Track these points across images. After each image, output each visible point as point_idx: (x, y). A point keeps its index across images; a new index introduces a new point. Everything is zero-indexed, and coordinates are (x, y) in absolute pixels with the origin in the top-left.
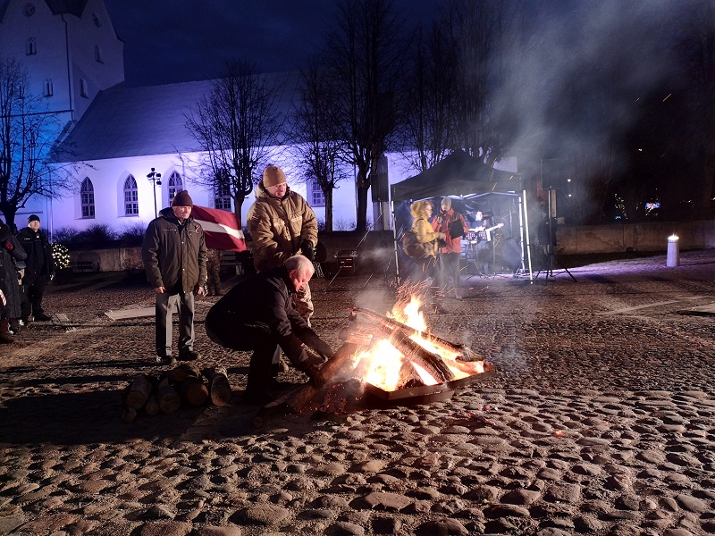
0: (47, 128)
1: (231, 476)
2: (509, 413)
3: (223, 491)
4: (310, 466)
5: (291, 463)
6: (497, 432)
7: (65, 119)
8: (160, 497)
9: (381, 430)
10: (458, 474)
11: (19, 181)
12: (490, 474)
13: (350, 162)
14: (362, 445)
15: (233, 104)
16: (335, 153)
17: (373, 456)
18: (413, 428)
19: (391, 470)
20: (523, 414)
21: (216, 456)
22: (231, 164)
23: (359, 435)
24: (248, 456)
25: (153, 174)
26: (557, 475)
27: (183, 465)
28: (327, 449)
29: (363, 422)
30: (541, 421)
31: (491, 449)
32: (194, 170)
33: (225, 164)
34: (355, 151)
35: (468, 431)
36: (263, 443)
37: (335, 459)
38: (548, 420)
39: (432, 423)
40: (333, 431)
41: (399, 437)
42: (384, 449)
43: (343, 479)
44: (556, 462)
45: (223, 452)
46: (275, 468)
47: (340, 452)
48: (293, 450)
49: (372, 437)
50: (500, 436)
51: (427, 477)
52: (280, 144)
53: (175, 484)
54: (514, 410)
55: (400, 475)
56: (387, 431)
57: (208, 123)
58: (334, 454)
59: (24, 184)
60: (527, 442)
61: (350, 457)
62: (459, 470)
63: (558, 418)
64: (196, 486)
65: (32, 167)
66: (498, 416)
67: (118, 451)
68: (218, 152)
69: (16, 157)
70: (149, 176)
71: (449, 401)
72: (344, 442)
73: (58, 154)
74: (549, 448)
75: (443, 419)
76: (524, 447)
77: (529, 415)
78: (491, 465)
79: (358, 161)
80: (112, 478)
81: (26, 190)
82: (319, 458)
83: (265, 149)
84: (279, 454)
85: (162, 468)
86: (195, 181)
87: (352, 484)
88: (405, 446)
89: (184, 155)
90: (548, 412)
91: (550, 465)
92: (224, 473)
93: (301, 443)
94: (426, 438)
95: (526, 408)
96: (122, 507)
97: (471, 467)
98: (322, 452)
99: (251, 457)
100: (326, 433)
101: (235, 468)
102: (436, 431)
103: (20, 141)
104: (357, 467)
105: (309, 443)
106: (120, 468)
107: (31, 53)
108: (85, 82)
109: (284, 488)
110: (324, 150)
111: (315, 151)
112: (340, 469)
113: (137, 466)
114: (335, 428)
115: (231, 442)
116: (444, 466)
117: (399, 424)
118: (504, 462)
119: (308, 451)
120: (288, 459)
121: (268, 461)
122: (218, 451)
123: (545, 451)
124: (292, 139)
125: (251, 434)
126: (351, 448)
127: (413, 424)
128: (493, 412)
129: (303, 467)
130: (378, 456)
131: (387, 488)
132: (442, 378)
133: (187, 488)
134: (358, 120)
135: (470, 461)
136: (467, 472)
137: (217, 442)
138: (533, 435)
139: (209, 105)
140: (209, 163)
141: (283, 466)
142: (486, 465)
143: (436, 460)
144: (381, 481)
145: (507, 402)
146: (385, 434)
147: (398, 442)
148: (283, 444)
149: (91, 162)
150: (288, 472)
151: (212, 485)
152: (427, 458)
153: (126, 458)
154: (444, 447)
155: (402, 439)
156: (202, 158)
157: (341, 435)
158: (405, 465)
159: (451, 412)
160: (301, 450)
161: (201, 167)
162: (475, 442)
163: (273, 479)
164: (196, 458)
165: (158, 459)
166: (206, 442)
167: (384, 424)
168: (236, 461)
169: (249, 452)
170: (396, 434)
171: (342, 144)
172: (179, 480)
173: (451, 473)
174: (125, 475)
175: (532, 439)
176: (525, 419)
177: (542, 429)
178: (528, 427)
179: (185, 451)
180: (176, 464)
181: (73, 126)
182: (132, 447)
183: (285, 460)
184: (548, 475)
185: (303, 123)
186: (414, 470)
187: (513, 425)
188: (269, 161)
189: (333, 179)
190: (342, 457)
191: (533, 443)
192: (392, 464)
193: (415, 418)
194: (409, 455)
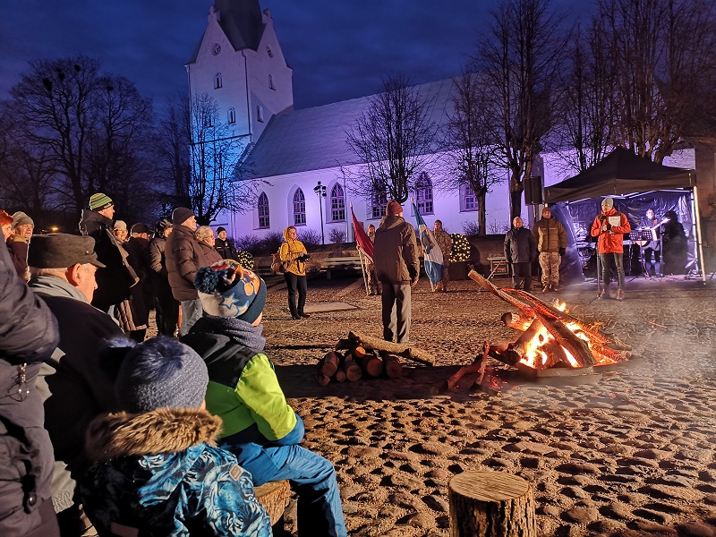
1: (407, 424)
2: (654, 396)
3: (402, 432)
4: (469, 422)
5: (454, 419)
6: (638, 409)
7: (246, 141)
8: (357, 432)
9: (530, 402)
10: (597, 436)
11: (212, 198)
12: (627, 437)
13: (504, 166)
14: (513, 411)
15: (389, 118)
16: (488, 158)
17: (522, 418)
18: (560, 401)
19: (538, 429)
21: (394, 411)
22: (388, 174)
23: (511, 404)
24: (419, 412)
25: (319, 187)
26: (692, 443)
28: (483, 411)
29: (514, 395)
30: (686, 404)
31: (631, 421)
33: (382, 175)
34: (508, 155)
35: (612, 407)
37: (490, 419)
38: (693, 403)
39: (578, 399)
40: (488, 400)
42: (533, 415)
43: (497, 432)
44: (693, 434)
45: (400, 408)
46: (441, 421)
47: (495, 414)
48: (455, 410)
49: (522, 406)
50: (642, 412)
51: (569, 436)
52: (434, 153)
53: (366, 426)
54: (660, 394)
55: (547, 433)
56: (535, 402)
57: (367, 138)
58: (490, 415)
59: (215, 200)
60: (668, 418)
61: (502, 418)
62: (599, 433)
63: (704, 402)
64: (382, 428)
65: (221, 186)
66: (642, 398)
67: (321, 404)
68: (376, 164)
69: (209, 177)
70: (316, 189)
72: (497, 408)
73: (241, 172)
75: (588, 397)
77: (675, 398)
81: (217, 206)
82: (476, 417)
83: (420, 158)
84: (443, 412)
85: (356, 415)
86: (355, 192)
87: (504, 435)
88: (552, 414)
89: (346, 168)
90: (695, 397)
92: (401, 421)
93: (462, 406)
97: (610, 432)
98: (479, 413)
99: (422, 413)
100: (481, 401)
101: (410, 419)
102: (581, 405)
103: (212, 164)
104: (508, 425)
105: (469, 407)
107: (218, 87)
108: (261, 109)
109: (449, 434)
110: (478, 155)
112: (495, 425)
113: (337, 413)
114: (490, 398)
115: (404, 402)
116: (585, 429)
117: (546, 398)
118: (642, 430)
119: (467, 412)
120: (451, 416)
121: (435, 416)
122: (395, 408)
123: (684, 425)
126: (504, 412)
127: (560, 399)
128: (638, 394)
130: (527, 419)
131: (534, 440)
133: (376, 429)
134: (512, 124)
135: (610, 428)
136: (606, 434)
137: (394, 401)
138: (674, 414)
140: (368, 175)
141: (447, 420)
143: (578, 425)
144: (529, 435)
145: (654, 387)
146: (533, 404)
147: (545, 411)
148: (446, 406)
149: (267, 179)
150: (452, 424)
151: (394, 428)
152: (570, 423)
153: (328, 408)
154: (587, 416)
155: (548, 409)
156: (361, 170)
157: (495, 403)
158: (550, 426)
159: (597, 393)
160: (461, 411)
161: (361, 179)
162: (616, 415)
163: (440, 428)
164: (379, 411)
166: (385, 402)
167: (532, 397)
168: (410, 415)
169: (420, 410)
170: (543, 405)
172: (369, 423)
173: (591, 434)
174: (328, 418)
175: (674, 416)
176: (670, 401)
177: (686, 409)
178: (672, 408)
179: (370, 406)
181: (252, 147)
182: (331, 402)
183: (448, 416)
184: (683, 442)
186: (558, 430)
187: (657, 405)
188: (423, 170)
189: (486, 185)
190: (496, 417)
191: (674, 419)
192: (539, 426)
193: (563, 396)
194: (554, 420)
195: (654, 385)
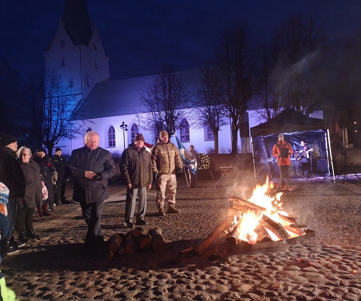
0: (70, 103)
2: (324, 259)
3: (160, 299)
4: (208, 287)
5: (198, 285)
6: (316, 270)
7: (79, 98)
9: (248, 267)
10: (294, 295)
11: (55, 130)
12: (314, 295)
13: (227, 116)
14: (237, 275)
15: (165, 87)
16: (219, 112)
17: (244, 282)
18: (267, 266)
19: (255, 290)
20: (332, 260)
21: (156, 279)
22: (163, 119)
23: (236, 269)
24: (173, 280)
25: (123, 125)
26: (355, 298)
27: (138, 284)
28: (217, 277)
29: (237, 262)
30: (344, 264)
31: (314, 280)
32: (144, 123)
33: (161, 119)
34: (230, 110)
35: (300, 269)
36: (182, 273)
37: (222, 283)
38: (348, 264)
39: (278, 263)
40: (221, 266)
41: (259, 271)
42: (250, 277)
43: (227, 295)
44: (354, 289)
45: (160, 277)
46: (188, 287)
47: (225, 279)
48: (198, 277)
49: (243, 270)
50: (319, 273)
51: (275, 296)
52: (190, 108)
53: (134, 295)
54: (327, 257)
55: (260, 294)
56: (251, 267)
57: (152, 98)
58: (222, 280)
59: (58, 132)
60: (336, 276)
61: (231, 282)
62: (295, 292)
63: (354, 263)
64: (145, 296)
65: (63, 123)
66: (317, 261)
67: (104, 275)
68: (157, 113)
69: (55, 118)
70: (121, 126)
71: (288, 251)
73: (75, 116)
74: (349, 280)
75: (284, 261)
76: (334, 280)
77: (336, 260)
78: (314, 290)
79: (232, 115)
80: (100, 290)
81: (59, 135)
82: (213, 282)
83: (182, 110)
84: (191, 279)
85: (128, 285)
86: (145, 128)
87: (232, 298)
88: (263, 277)
89: (139, 115)
90: (348, 259)
91: (350, 291)
92: (160, 289)
93: (203, 273)
94: (275, 272)
95: (335, 256)
97: (302, 291)
98: (215, 278)
99: (175, 280)
100: (217, 268)
101: (167, 286)
102: (280, 268)
103: (57, 110)
104: (234, 288)
105: (207, 273)
106: (105, 285)
107: (63, 65)
108: (89, 79)
109: (194, 298)
110: (213, 110)
111: (209, 111)
112: (225, 289)
113: (114, 284)
114: (222, 264)
115: (164, 271)
116: (286, 289)
117: (258, 263)
118: (322, 288)
119: (207, 278)
120: (195, 282)
121: (184, 283)
122: (158, 277)
123: (347, 282)
124: (195, 105)
125: (175, 268)
126: (231, 277)
127: (267, 264)
128: (314, 258)
129: (204, 287)
130: (247, 282)
132: (283, 237)
133: (141, 298)
134: (232, 94)
135: (301, 287)
136: (300, 293)
137: (157, 271)
138: (339, 273)
139: (153, 88)
140: (152, 119)
141: (193, 286)
142: (311, 290)
143: (281, 286)
144: (249, 297)
145: (322, 252)
146: (250, 269)
147: (258, 274)
148: (193, 273)
149: (92, 120)
150: (196, 290)
151: (154, 296)
152: (275, 284)
153: (109, 279)
154: (286, 278)
155: (260, 273)
156: (149, 116)
157: (225, 269)
158: (263, 288)
159: (289, 258)
160: (203, 277)
161: (149, 121)
162: (304, 276)
163: (187, 294)
164: (146, 280)
165: (125, 281)
166: (151, 271)
167: (249, 263)
168: (167, 282)
169: (174, 278)
170: (257, 269)
171: (223, 106)
172: (136, 292)
173: (290, 294)
174: (108, 289)
175: (339, 275)
176: (335, 263)
177: (344, 269)
178: (336, 267)
179: (139, 276)
180: (134, 284)
181: (83, 101)
182: (111, 273)
183: (194, 282)
184: (350, 297)
185: (202, 96)
186: (268, 291)
187: (327, 266)
188: (184, 117)
189: (218, 126)
190: (226, 282)
191: (339, 277)
192: (255, 287)
193: (268, 261)
194: (264, 282)
195: (322, 250)
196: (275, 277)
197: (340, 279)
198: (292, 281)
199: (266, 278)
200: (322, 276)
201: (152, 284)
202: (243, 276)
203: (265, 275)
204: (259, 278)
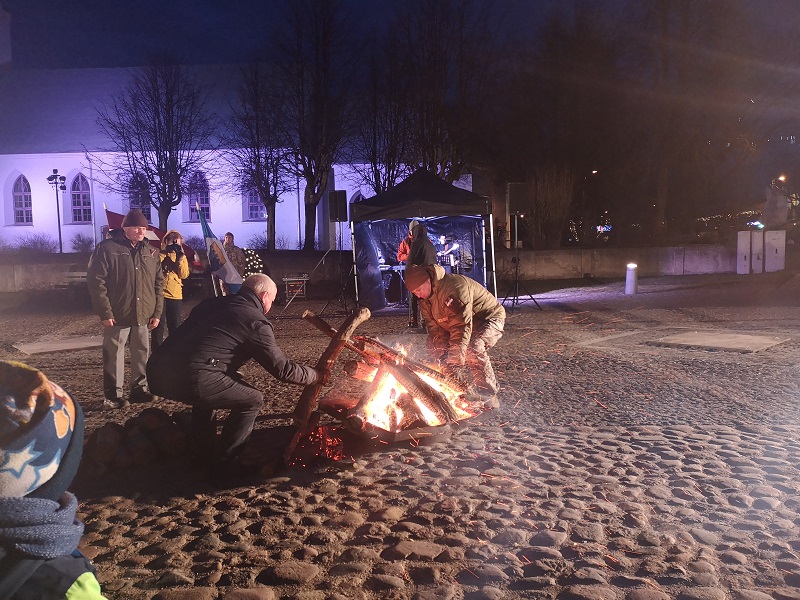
1: (243, 533)
2: (513, 453)
3: (239, 550)
4: (325, 518)
5: (304, 515)
6: (505, 472)
8: (170, 561)
9: (388, 475)
12: (512, 516)
14: (374, 492)
17: (388, 502)
18: (421, 471)
19: (412, 517)
20: (527, 453)
21: (217, 512)
22: (154, 168)
23: (368, 481)
24: (253, 510)
25: (55, 177)
26: (577, 515)
27: (183, 524)
28: (339, 498)
31: (505, 490)
33: (147, 169)
35: (478, 473)
36: (267, 495)
37: (350, 508)
39: (439, 465)
40: (339, 477)
41: (411, 481)
42: (396, 494)
43: (365, 529)
44: (573, 501)
45: (224, 507)
46: (288, 521)
47: (353, 500)
48: (302, 500)
49: (381, 482)
50: (511, 477)
51: (451, 523)
53: (180, 546)
54: (518, 449)
55: (424, 521)
56: (395, 475)
58: (348, 503)
60: (539, 481)
61: (365, 505)
62: (481, 513)
63: (561, 456)
64: (206, 547)
68: (138, 154)
70: (50, 179)
71: (449, 441)
72: (355, 490)
74: (561, 487)
75: (449, 461)
76: (537, 487)
77: (533, 453)
78: (511, 507)
80: (103, 543)
82: (333, 508)
83: (197, 153)
84: (289, 506)
85: (160, 527)
87: (377, 534)
88: (420, 491)
89: (93, 155)
90: (550, 450)
91: (567, 504)
92: (233, 530)
93: (308, 493)
94: (438, 481)
95: (528, 446)
96: (127, 575)
97: (492, 510)
98: (334, 501)
99: (258, 511)
100: (331, 480)
101: (244, 524)
102: (446, 473)
104: (376, 516)
105: (318, 492)
106: (108, 531)
109: (305, 543)
111: (256, 160)
112: (360, 519)
113: (128, 528)
114: (340, 474)
115: (228, 495)
116: (465, 510)
117: (405, 467)
118: (522, 503)
119: (319, 501)
120: (299, 511)
122: (217, 506)
123: (559, 491)
124: (227, 143)
125: (249, 485)
126: (363, 495)
127: (420, 467)
128: (497, 451)
129: (319, 519)
130: (395, 503)
131: (415, 536)
132: (446, 419)
133: (197, 550)
135: (490, 504)
136: (490, 515)
137: (212, 495)
140: (128, 167)
141: (297, 519)
142: (506, 507)
143: (455, 504)
144: (407, 529)
146: (394, 478)
147: (410, 487)
150: (304, 525)
151: (224, 544)
152: (445, 502)
153: (113, 520)
154: (459, 490)
156: (118, 160)
157: (348, 482)
158: (425, 511)
160: (311, 500)
161: (118, 171)
162: (488, 484)
163: (291, 534)
164: (195, 516)
165: (150, 519)
166: (200, 497)
168: (243, 516)
169: (253, 505)
170: (405, 478)
172: (184, 540)
173: (474, 517)
174: (118, 540)
175: (544, 479)
176: (531, 458)
177: (550, 468)
178: (536, 466)
179: (178, 508)
180: (174, 524)
183: (296, 511)
184: (570, 516)
186: (436, 515)
190: (357, 505)
191: (545, 482)
192: (411, 511)
193: (421, 461)
194: (426, 500)
196: (441, 489)
197: (546, 486)
198: (471, 494)
199: (426, 493)
200: (516, 482)
201: (213, 521)
202: (383, 493)
203: (423, 488)
204: (414, 494)
